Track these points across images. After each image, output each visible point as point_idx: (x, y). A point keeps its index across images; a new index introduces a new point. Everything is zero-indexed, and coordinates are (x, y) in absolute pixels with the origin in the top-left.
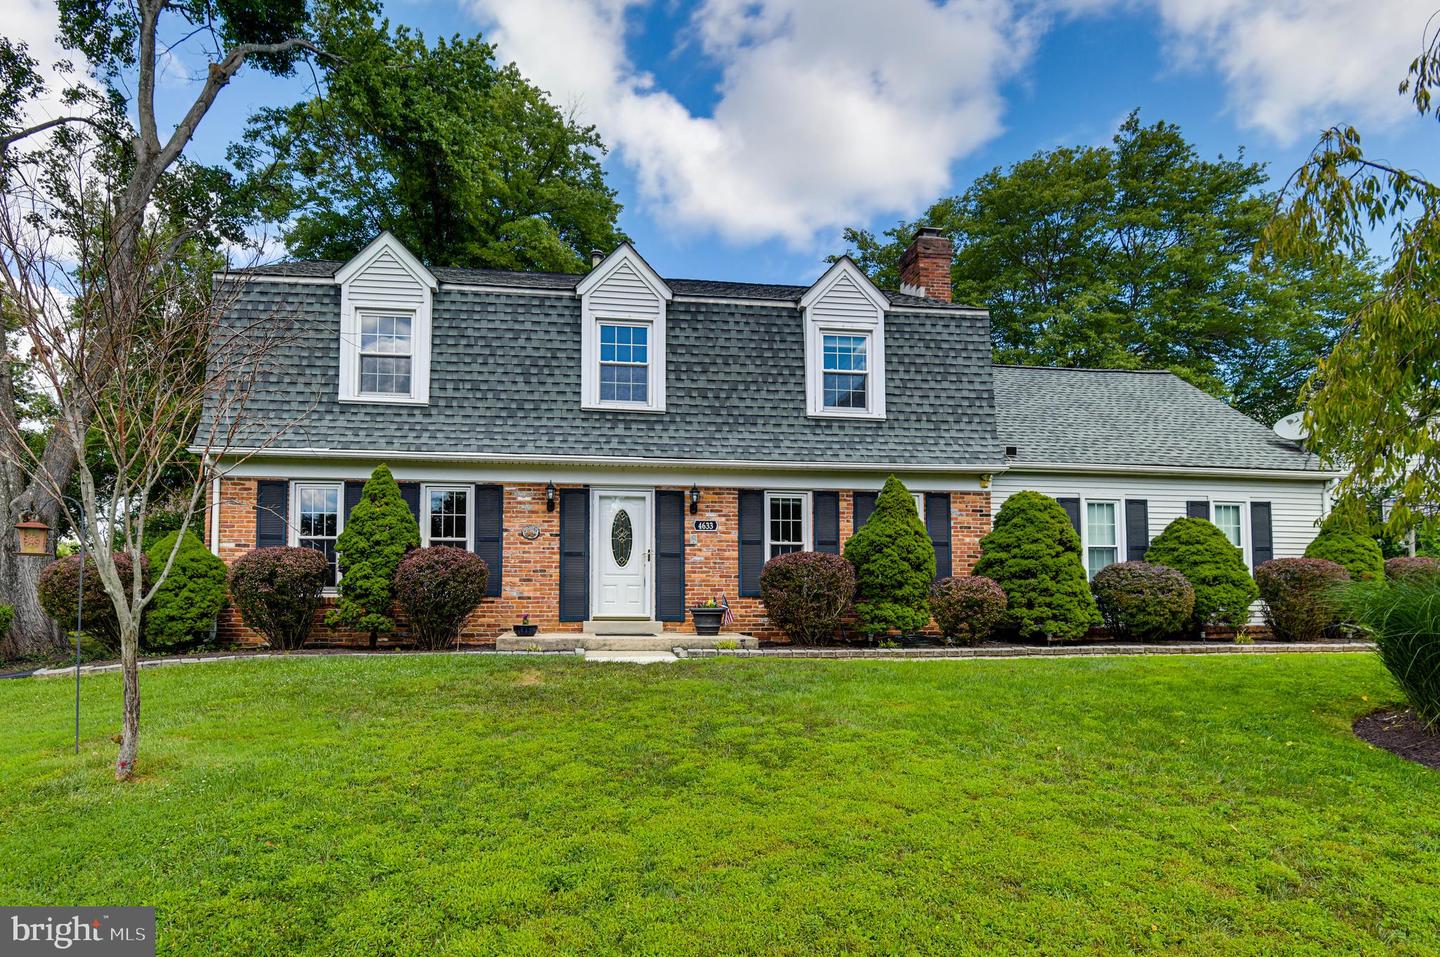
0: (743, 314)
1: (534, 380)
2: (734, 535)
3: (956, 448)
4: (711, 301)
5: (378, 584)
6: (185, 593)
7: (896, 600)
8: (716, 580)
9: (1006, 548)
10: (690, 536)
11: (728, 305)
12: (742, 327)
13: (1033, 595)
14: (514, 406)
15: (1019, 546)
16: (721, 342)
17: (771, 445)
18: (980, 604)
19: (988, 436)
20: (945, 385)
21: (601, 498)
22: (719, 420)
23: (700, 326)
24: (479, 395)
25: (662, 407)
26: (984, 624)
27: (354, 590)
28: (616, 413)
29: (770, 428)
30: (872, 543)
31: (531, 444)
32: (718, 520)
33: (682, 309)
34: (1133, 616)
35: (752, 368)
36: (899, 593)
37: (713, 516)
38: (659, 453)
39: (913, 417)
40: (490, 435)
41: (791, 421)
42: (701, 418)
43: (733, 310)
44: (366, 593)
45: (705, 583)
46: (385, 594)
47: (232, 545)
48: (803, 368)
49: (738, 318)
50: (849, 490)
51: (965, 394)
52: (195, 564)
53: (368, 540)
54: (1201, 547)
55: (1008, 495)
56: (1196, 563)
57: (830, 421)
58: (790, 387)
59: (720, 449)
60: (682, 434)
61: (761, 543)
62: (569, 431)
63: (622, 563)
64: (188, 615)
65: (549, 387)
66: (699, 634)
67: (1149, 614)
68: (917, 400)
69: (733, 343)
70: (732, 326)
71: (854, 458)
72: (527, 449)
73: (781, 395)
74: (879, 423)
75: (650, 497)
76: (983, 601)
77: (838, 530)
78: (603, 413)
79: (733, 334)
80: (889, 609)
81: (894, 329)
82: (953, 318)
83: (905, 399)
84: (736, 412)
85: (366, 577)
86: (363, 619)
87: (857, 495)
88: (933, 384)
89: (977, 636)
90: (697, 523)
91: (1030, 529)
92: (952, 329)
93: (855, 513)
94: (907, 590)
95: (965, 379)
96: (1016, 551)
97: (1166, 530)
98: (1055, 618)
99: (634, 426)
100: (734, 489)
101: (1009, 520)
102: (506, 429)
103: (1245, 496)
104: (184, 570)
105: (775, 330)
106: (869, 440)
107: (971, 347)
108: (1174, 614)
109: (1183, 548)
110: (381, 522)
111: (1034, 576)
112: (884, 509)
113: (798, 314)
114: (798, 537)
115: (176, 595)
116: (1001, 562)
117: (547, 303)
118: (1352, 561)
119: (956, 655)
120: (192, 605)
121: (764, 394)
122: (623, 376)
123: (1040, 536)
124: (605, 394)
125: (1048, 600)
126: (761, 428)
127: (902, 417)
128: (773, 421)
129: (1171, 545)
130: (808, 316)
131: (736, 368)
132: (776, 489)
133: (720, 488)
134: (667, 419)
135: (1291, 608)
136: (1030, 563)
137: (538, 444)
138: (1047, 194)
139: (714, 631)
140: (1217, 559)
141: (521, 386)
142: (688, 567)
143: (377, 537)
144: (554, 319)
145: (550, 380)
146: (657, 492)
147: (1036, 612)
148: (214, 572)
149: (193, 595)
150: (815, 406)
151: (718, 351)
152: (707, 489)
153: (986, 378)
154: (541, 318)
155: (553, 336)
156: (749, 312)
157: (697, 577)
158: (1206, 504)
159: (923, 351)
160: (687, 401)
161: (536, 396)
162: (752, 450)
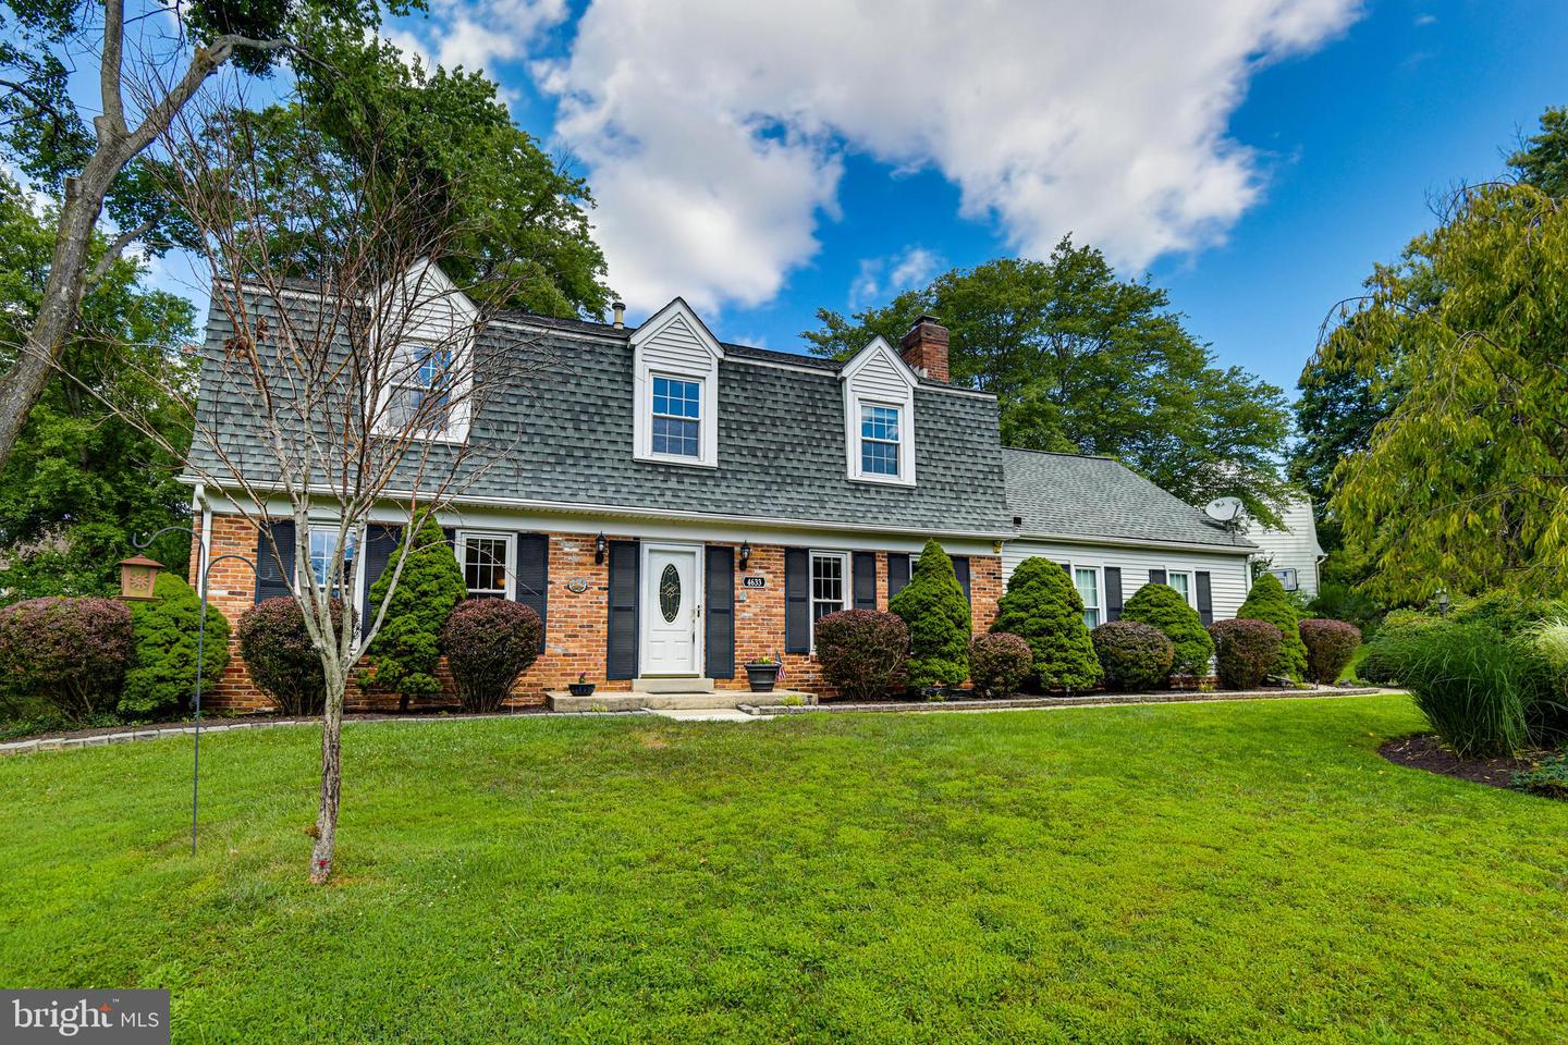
0: (789, 379)
1: (584, 427)
2: (781, 592)
3: (976, 516)
4: (759, 363)
5: (424, 640)
6: (177, 649)
7: (942, 656)
8: (764, 636)
9: (1025, 608)
10: (739, 592)
11: (775, 369)
12: (788, 391)
13: (1052, 650)
14: (563, 452)
15: (1036, 607)
16: (769, 404)
17: (817, 505)
18: (1014, 659)
19: (1000, 506)
20: (964, 458)
21: (651, 551)
22: (768, 479)
23: (749, 387)
24: (525, 439)
25: (715, 464)
26: (1016, 678)
27: (395, 646)
28: (668, 466)
29: (815, 489)
30: (920, 602)
31: (582, 493)
32: (766, 577)
33: (731, 368)
34: (1127, 669)
35: (797, 431)
36: (946, 649)
37: (761, 573)
38: (713, 509)
39: (939, 486)
40: (538, 481)
41: (834, 484)
42: (751, 476)
43: (779, 374)
44: (412, 649)
45: (753, 639)
46: (433, 651)
47: (224, 593)
48: (843, 434)
49: (784, 382)
50: (884, 552)
51: (980, 467)
52: (190, 615)
53: (413, 590)
54: (1170, 610)
55: (1021, 561)
56: (1166, 623)
57: (868, 485)
58: (833, 451)
59: (772, 507)
60: (734, 490)
61: (806, 600)
62: (621, 481)
63: (669, 619)
64: (183, 675)
65: (600, 436)
66: (754, 691)
67: (1141, 667)
68: (941, 471)
69: (780, 406)
70: (778, 389)
71: (892, 522)
72: (579, 498)
73: (824, 459)
74: (910, 489)
75: (700, 552)
76: (1017, 656)
77: (875, 589)
78: (655, 465)
79: (780, 397)
80: (936, 664)
81: (920, 404)
82: (968, 399)
83: (931, 470)
84: (783, 472)
85: (412, 632)
86: (406, 679)
87: (891, 556)
88: (953, 457)
89: (1010, 688)
90: (747, 580)
91: (1045, 591)
92: (968, 409)
93: (889, 573)
94: (952, 646)
95: (979, 454)
96: (1035, 610)
97: (1136, 595)
98: (1069, 671)
99: (686, 480)
100: (781, 547)
101: (1024, 583)
102: (555, 475)
103: (1191, 566)
104: (177, 621)
105: (817, 396)
106: (902, 505)
107: (983, 426)
108: (1160, 667)
109: (1155, 610)
110: (428, 570)
111: (1051, 633)
112: (927, 570)
113: (838, 384)
114: (838, 595)
115: (167, 651)
116: (1022, 621)
117: (598, 349)
118: (1276, 622)
119: (996, 706)
120: (187, 663)
121: (809, 456)
122: (677, 429)
123: (1054, 597)
124: (658, 446)
125: (1064, 655)
126: (807, 489)
127: (929, 486)
128: (817, 483)
129: (1145, 607)
130: (848, 386)
131: (783, 430)
132: (819, 547)
133: (768, 546)
134: (718, 475)
135: (1240, 661)
136: (1048, 622)
137: (590, 493)
138: (1002, 296)
139: (769, 688)
140: (1183, 619)
141: (570, 432)
142: (737, 624)
143: (425, 587)
144: (605, 366)
145: (601, 428)
146: (707, 547)
147: (1055, 666)
148: (212, 623)
149: (188, 651)
150: (855, 471)
151: (766, 412)
152: (756, 545)
153: (996, 455)
154: (592, 365)
155: (604, 383)
156: (794, 378)
157: (746, 633)
158: (1163, 572)
159: (945, 427)
160: (738, 458)
161: (586, 444)
162: (801, 510)
